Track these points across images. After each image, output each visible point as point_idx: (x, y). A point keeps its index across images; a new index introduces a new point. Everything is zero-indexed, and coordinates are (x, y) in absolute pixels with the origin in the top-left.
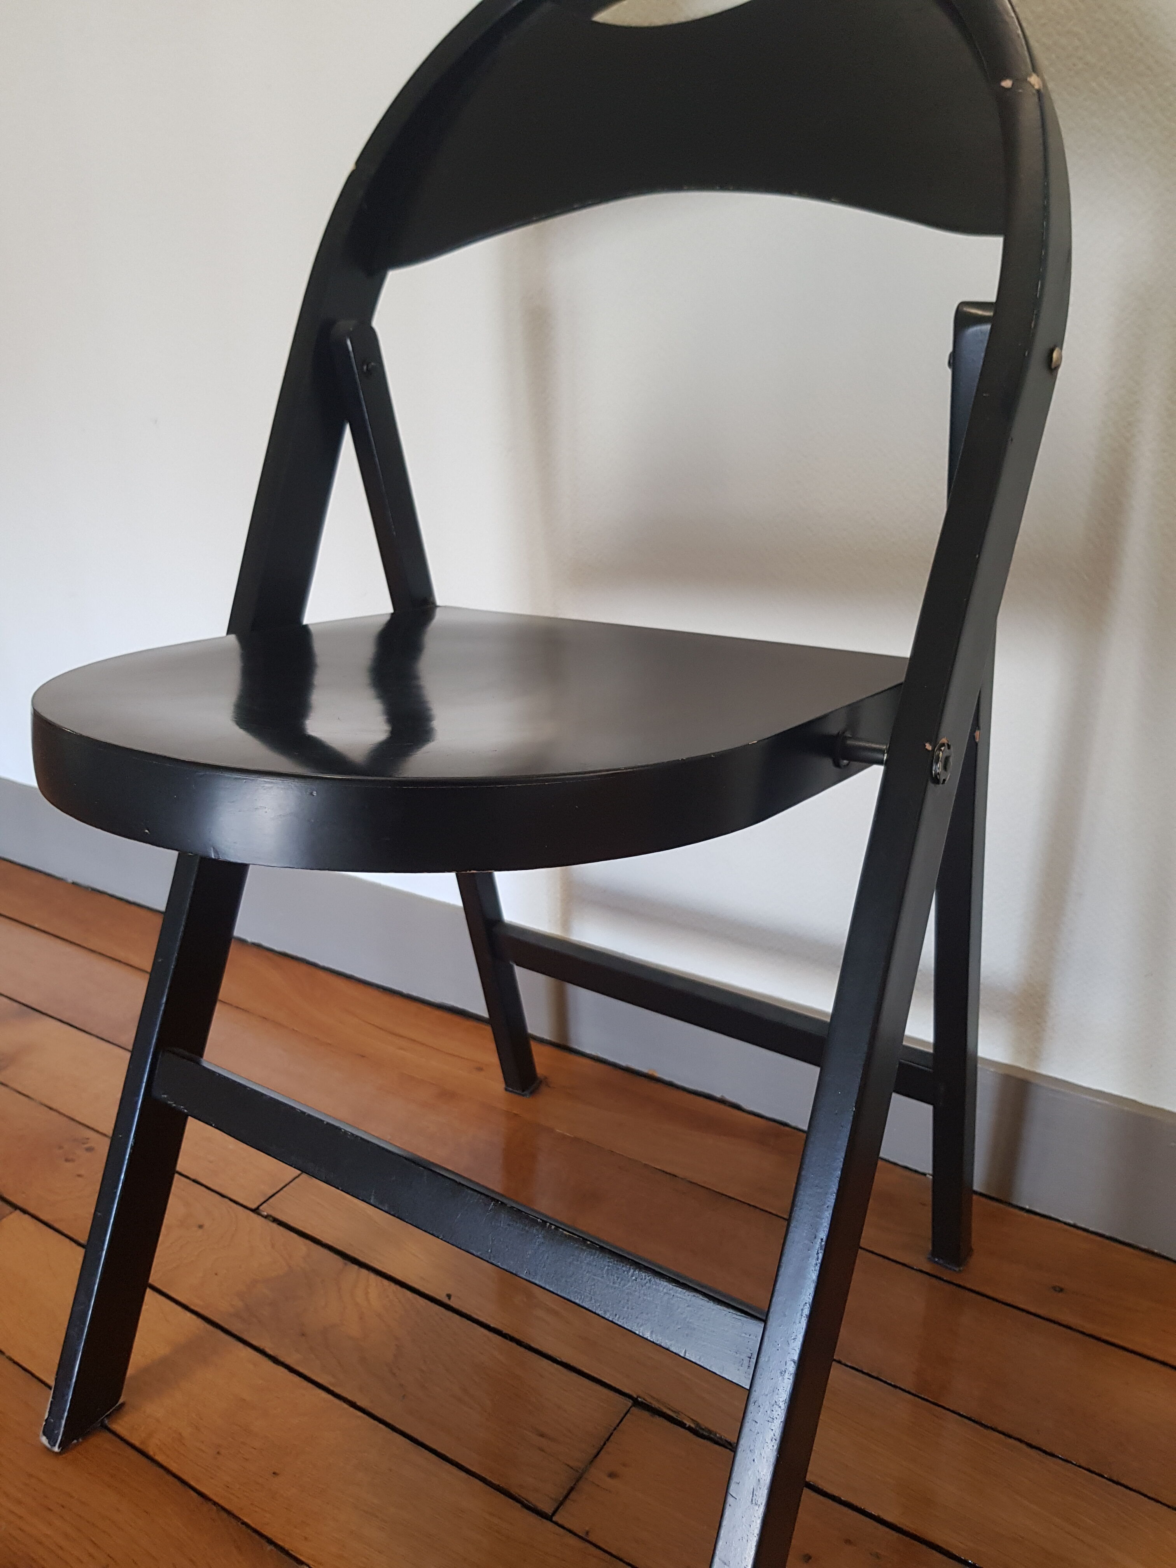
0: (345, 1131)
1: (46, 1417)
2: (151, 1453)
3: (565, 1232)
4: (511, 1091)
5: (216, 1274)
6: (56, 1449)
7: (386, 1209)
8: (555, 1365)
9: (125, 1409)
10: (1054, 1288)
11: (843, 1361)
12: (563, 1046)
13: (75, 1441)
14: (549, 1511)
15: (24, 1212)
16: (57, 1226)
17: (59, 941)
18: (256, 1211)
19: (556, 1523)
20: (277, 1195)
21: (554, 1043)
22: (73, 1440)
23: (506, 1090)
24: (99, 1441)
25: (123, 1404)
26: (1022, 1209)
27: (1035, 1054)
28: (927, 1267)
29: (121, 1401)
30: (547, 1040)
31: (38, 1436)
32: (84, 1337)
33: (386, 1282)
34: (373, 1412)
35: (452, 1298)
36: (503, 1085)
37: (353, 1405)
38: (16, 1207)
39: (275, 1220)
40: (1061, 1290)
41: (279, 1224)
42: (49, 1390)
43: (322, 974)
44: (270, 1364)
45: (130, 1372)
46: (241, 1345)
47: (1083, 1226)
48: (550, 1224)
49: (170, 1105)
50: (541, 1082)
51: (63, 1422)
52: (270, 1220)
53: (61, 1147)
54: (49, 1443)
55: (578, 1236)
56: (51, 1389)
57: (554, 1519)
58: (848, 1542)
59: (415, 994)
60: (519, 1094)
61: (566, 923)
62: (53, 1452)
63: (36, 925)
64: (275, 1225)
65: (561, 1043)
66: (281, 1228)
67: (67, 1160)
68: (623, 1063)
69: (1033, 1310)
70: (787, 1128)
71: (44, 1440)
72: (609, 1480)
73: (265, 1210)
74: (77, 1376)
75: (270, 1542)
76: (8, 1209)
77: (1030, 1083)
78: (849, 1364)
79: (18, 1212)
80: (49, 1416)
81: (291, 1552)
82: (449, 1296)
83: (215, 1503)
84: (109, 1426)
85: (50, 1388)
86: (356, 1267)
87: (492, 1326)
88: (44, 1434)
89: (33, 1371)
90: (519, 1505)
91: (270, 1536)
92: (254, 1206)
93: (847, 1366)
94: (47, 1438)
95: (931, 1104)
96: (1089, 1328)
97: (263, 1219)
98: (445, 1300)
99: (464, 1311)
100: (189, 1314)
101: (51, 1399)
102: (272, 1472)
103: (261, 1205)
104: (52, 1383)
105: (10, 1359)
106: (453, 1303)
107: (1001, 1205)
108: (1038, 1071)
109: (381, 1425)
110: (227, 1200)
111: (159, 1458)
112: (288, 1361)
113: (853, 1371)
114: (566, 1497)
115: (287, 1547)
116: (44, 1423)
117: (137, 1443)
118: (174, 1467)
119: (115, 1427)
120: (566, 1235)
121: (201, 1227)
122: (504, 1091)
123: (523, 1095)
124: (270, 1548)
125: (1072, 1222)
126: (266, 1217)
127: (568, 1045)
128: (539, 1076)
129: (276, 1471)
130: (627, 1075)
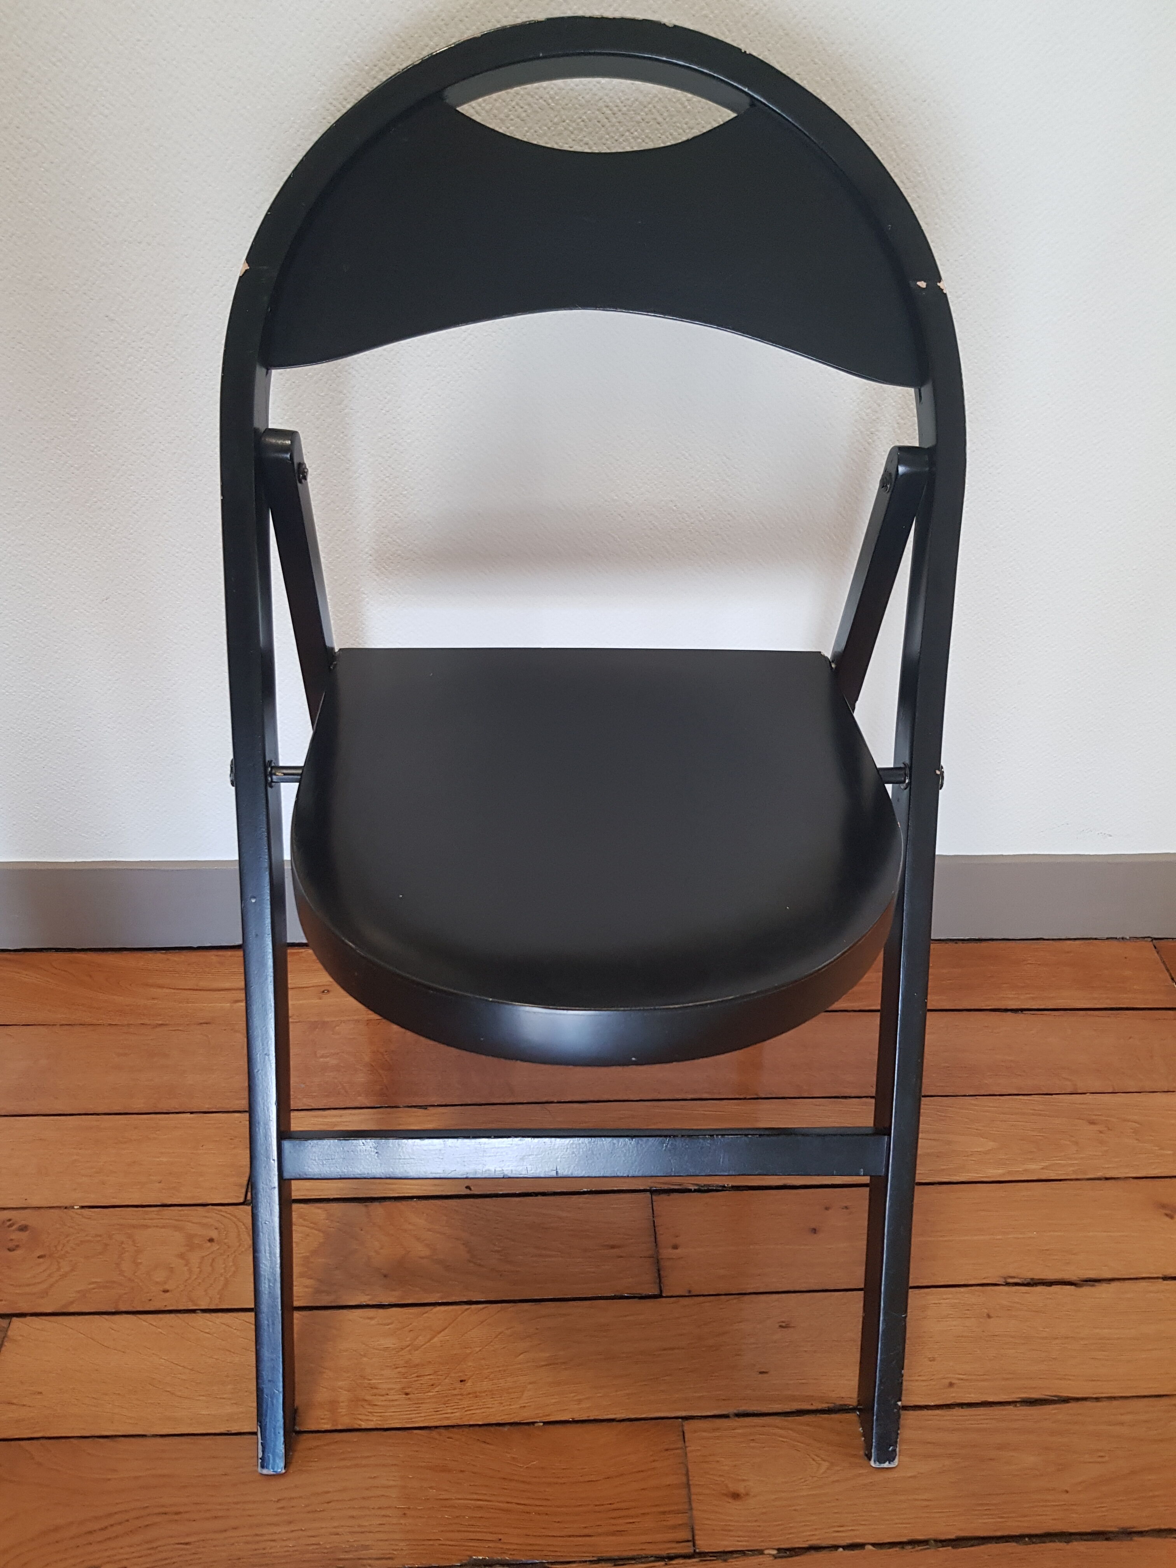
2: (355, 1426)
6: (280, 1471)
14: (657, 1292)
15: (22, 1315)
19: (667, 1297)
24: (307, 1443)
25: (297, 1409)
31: (255, 1471)
33: (411, 1202)
35: (472, 1189)
38: (11, 1316)
46: (345, 1311)
51: (283, 1446)
57: (664, 1294)
58: (828, 1210)
71: (265, 1471)
72: (675, 1251)
76: (6, 1322)
79: (14, 1319)
81: (520, 1422)
82: (468, 1188)
83: (439, 1427)
84: (301, 1430)
86: (377, 1203)
87: (517, 1192)
91: (498, 1421)
92: (241, 1200)
98: (466, 1192)
99: (487, 1193)
102: (459, 1381)
103: (246, 1195)
106: (475, 1191)
111: (365, 1425)
114: (659, 1277)
115: (516, 1420)
117: (336, 1427)
118: (381, 1425)
119: (306, 1427)
121: (211, 1240)
129: (460, 1379)
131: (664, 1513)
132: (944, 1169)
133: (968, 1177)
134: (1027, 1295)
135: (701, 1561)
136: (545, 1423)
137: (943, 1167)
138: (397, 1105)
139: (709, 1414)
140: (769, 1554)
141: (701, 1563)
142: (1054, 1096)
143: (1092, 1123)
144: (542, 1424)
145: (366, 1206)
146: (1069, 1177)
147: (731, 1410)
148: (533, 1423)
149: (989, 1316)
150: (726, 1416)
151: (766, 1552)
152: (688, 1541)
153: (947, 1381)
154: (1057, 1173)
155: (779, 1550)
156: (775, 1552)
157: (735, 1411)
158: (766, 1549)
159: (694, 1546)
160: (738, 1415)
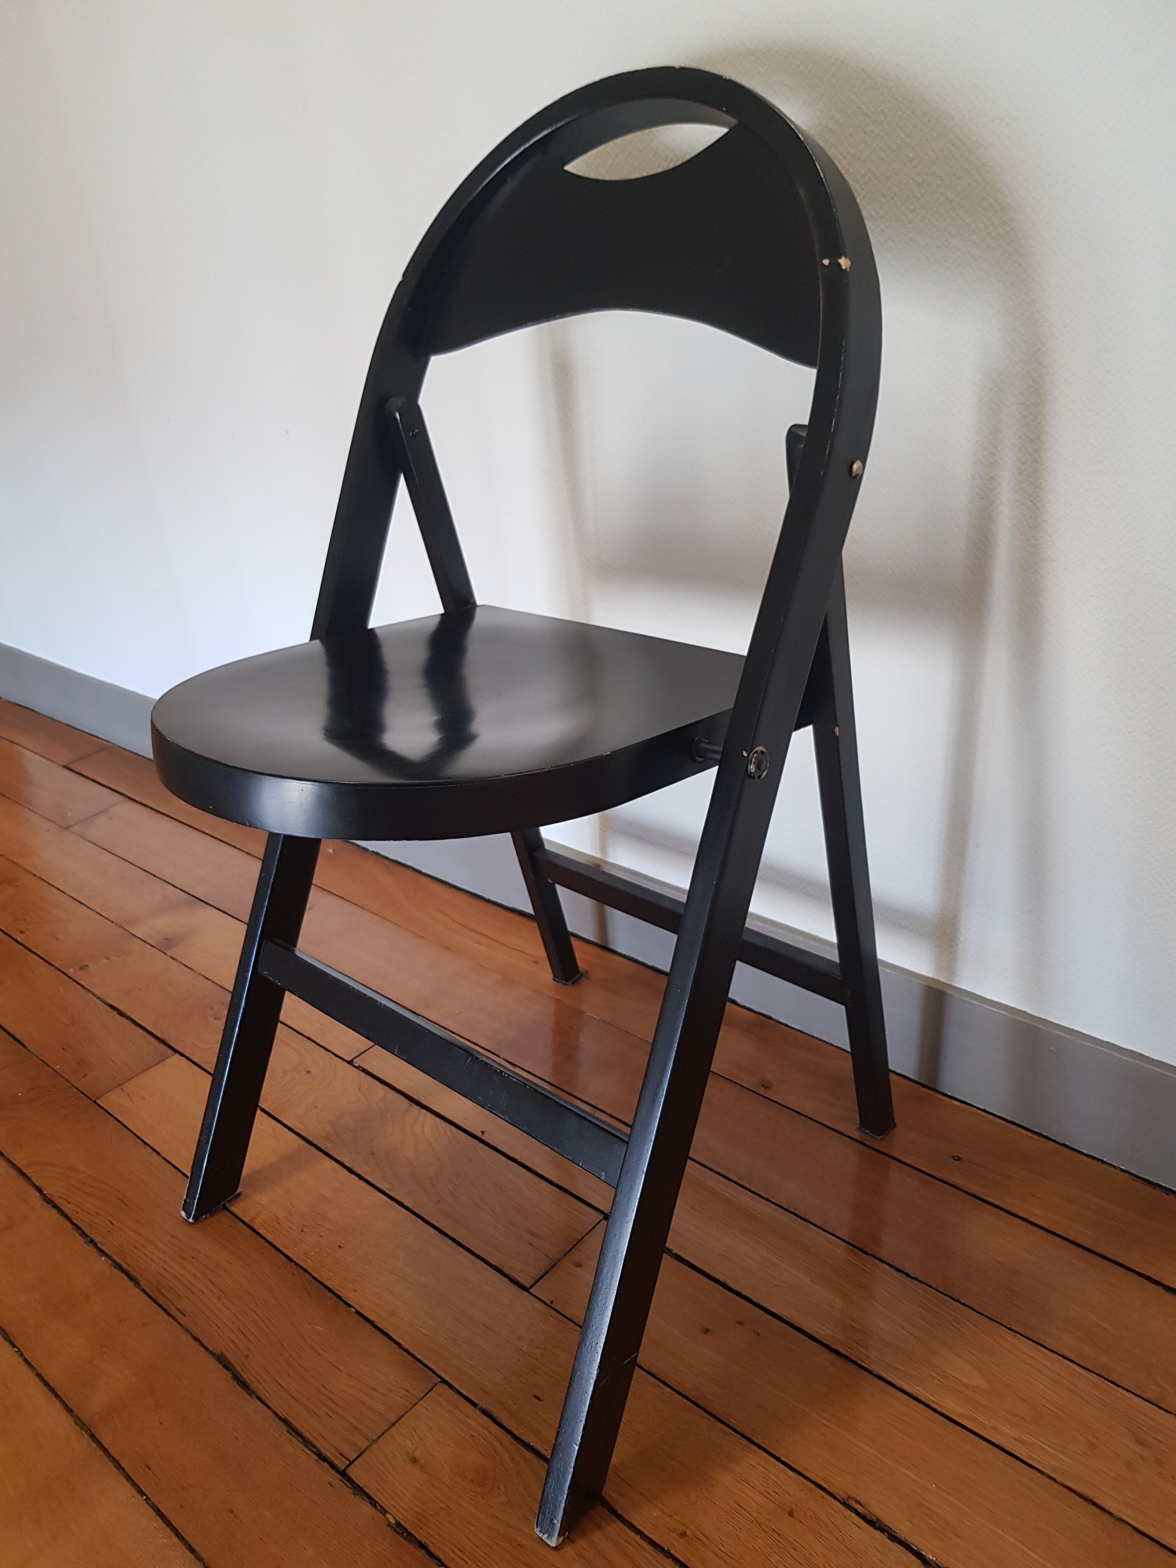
0: (381, 1003)
1: (185, 1198)
2: (256, 1228)
3: (514, 1079)
4: (557, 981)
5: (316, 1107)
6: (191, 1220)
7: (404, 1058)
8: (552, 1187)
9: (242, 1197)
10: (953, 1157)
11: (771, 1199)
12: (604, 947)
13: (204, 1216)
14: (528, 1286)
15: (182, 1055)
16: (204, 1066)
17: (223, 844)
18: (350, 1063)
19: (531, 1294)
20: (367, 1052)
21: (595, 942)
22: (203, 1215)
23: (554, 979)
24: (222, 1217)
25: (239, 1194)
26: (946, 1095)
27: (951, 970)
28: (857, 1135)
29: (239, 1191)
30: (592, 941)
31: (180, 1211)
32: (210, 1143)
33: (438, 1120)
34: (415, 1210)
35: (485, 1135)
36: (552, 976)
37: (401, 1204)
38: (176, 1051)
39: (364, 1070)
40: (959, 1159)
41: (366, 1074)
42: (186, 1179)
43: (423, 878)
44: (346, 1172)
45: (245, 1171)
46: (327, 1159)
47: (991, 1111)
48: (505, 1073)
49: (270, 979)
50: (582, 975)
51: (196, 1202)
52: (360, 1070)
53: (212, 1009)
54: (186, 1216)
55: (522, 1082)
56: (188, 1179)
57: (530, 1291)
58: (739, 1323)
59: (493, 899)
60: (562, 983)
61: (603, 848)
62: (189, 1222)
63: (207, 831)
64: (363, 1074)
65: (603, 944)
66: (368, 1077)
67: (215, 1018)
68: (649, 963)
69: (930, 1172)
70: (770, 1021)
71: (183, 1214)
72: (575, 1268)
73: (357, 1062)
74: (205, 1170)
75: (330, 1291)
76: (170, 1052)
77: (946, 994)
78: (773, 1201)
79: (177, 1054)
80: (186, 1197)
81: (343, 1298)
82: (483, 1133)
83: (296, 1264)
84: (229, 1208)
85: (187, 1177)
86: (418, 1107)
87: (511, 1156)
88: (184, 1209)
89: (179, 1168)
90: (507, 1280)
91: (331, 1287)
92: (349, 1059)
93: (771, 1202)
94: (185, 1212)
95: (843, 1004)
96: (973, 1189)
97: (355, 1069)
98: (479, 1134)
99: (492, 1143)
100: (293, 1135)
101: (188, 1185)
102: (338, 1245)
103: (354, 1058)
104: (189, 1175)
105: (165, 1159)
106: (485, 1138)
107: (930, 1092)
108: (954, 984)
109: (419, 1220)
110: (330, 1053)
111: (262, 1231)
112: (360, 1172)
113: (777, 1207)
114: (541, 1277)
115: (341, 1295)
116: (183, 1202)
117: (247, 1221)
118: (270, 1238)
119: (232, 1209)
120: (514, 1081)
121: (308, 1072)
122: (552, 980)
123: (567, 985)
124: (330, 1294)
125: (982, 1108)
126: (358, 1068)
127: (607, 946)
128: (580, 969)
129: (341, 1245)
130: (652, 973)
131: (356, 1428)
132: (897, 1368)
133: (916, 1391)
134: (856, 1529)
135: (340, 1480)
136: (357, 1312)
137: (900, 1367)
138: (500, 1055)
139: (464, 1392)
140: (388, 1519)
141: (339, 1481)
142: (1120, 1390)
143: (1141, 1442)
144: (354, 1310)
145: (411, 1105)
146: (1040, 1468)
147: (482, 1404)
148: (350, 1306)
149: (791, 1514)
150: (474, 1404)
151: (388, 1516)
152: (348, 1459)
153: (682, 1528)
154: (1030, 1455)
155: (398, 1524)
156: (392, 1521)
157: (484, 1407)
158: (390, 1514)
159: (348, 1466)
160: (485, 1412)
